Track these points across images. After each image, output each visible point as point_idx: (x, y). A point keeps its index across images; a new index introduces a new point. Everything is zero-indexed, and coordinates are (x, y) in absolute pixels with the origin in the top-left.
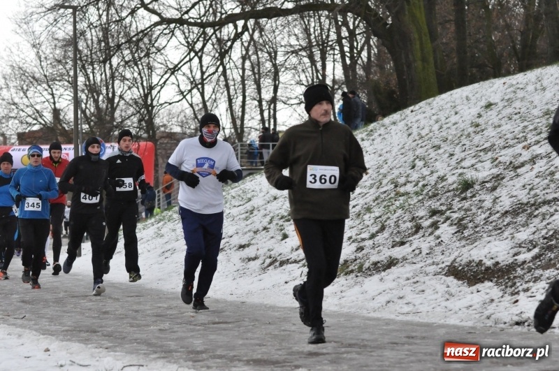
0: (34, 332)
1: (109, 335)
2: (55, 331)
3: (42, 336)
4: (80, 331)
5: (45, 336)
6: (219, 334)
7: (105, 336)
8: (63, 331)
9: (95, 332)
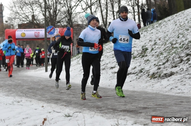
0: (36, 100)
1: (65, 101)
2: (44, 100)
3: (39, 101)
4: (53, 100)
5: (41, 101)
6: (107, 101)
7: (64, 101)
8: (47, 100)
9: (59, 100)
